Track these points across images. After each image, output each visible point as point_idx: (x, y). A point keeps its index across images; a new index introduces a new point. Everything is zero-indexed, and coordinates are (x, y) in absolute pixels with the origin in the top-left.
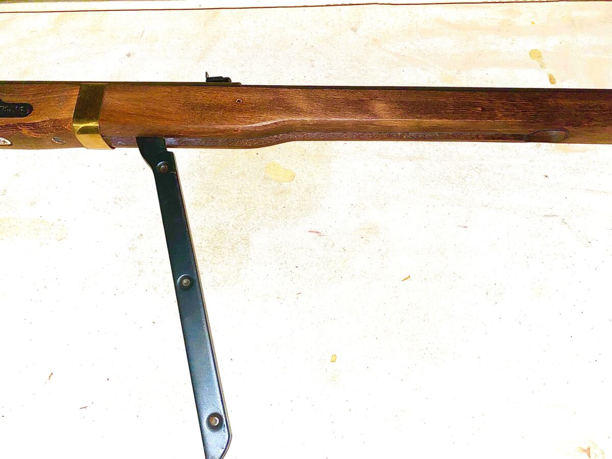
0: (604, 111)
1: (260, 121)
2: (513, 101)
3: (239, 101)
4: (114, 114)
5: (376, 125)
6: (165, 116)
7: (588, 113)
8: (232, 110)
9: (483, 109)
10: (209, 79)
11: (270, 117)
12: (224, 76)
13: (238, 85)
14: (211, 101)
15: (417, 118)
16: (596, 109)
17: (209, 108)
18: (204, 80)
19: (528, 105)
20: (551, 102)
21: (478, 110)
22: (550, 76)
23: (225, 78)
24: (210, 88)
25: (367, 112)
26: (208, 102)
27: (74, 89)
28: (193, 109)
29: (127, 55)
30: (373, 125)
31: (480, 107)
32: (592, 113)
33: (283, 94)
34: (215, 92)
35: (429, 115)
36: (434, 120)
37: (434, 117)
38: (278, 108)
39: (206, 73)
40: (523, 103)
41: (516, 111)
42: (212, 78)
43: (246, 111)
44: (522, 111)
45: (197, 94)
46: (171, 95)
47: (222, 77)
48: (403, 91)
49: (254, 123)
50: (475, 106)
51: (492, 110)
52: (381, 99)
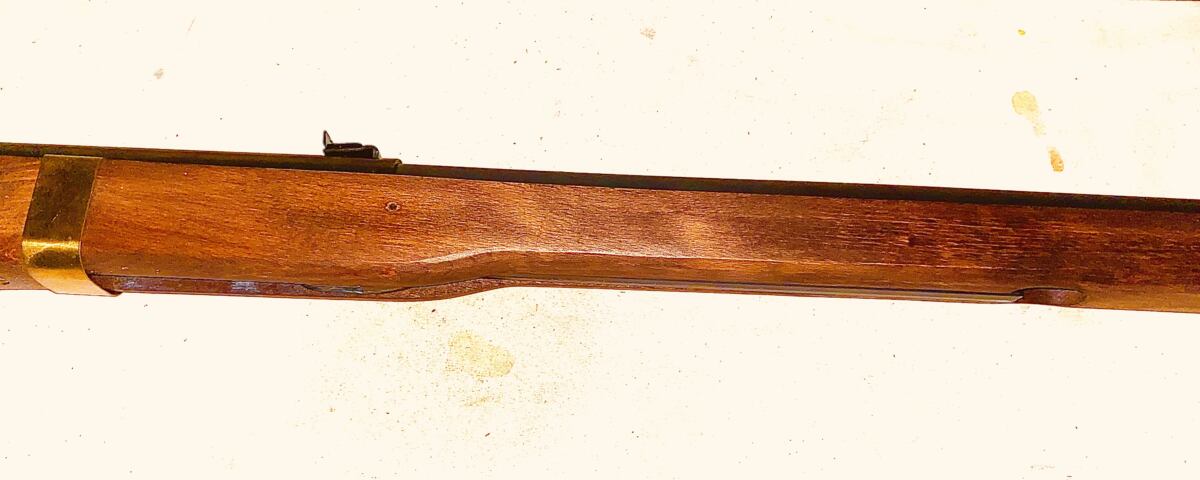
0: (1160, 252)
1: (438, 252)
2: (976, 224)
3: (392, 207)
4: (116, 228)
5: (684, 267)
6: (227, 237)
7: (1128, 255)
8: (376, 226)
9: (913, 242)
10: (332, 149)
11: (459, 245)
12: (364, 143)
13: (393, 167)
14: (332, 205)
15: (772, 256)
16: (1145, 248)
17: (329, 219)
18: (318, 150)
19: (1005, 233)
20: (1054, 229)
21: (902, 243)
22: (1052, 152)
23: (367, 146)
24: (332, 174)
25: (666, 239)
26: (325, 208)
27: (27, 167)
28: (290, 221)
29: (156, 74)
30: (680, 267)
31: (907, 234)
32: (1136, 256)
33: (489, 195)
34: (342, 185)
35: (798, 252)
36: (807, 262)
37: (809, 255)
38: (475, 224)
39: (325, 133)
40: (995, 230)
41: (980, 246)
42: (338, 146)
43: (409, 229)
44: (994, 248)
45: (301, 189)
46: (242, 188)
47: (359, 145)
48: (745, 195)
49: (424, 258)
50: (897, 233)
51: (929, 242)
52: (697, 211)
